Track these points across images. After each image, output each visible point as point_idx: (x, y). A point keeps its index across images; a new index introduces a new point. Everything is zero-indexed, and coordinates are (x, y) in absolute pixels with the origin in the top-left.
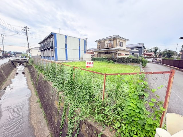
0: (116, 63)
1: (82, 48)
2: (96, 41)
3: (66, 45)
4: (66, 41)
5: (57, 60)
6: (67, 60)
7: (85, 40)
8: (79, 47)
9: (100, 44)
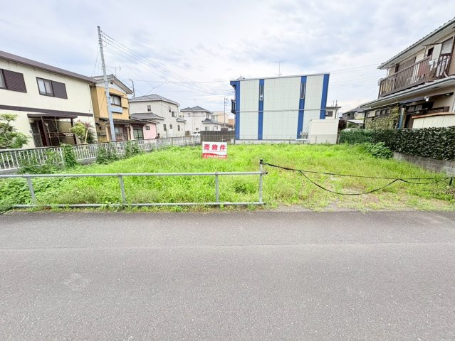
0: (397, 157)
1: (313, 102)
2: (381, 68)
3: (261, 103)
4: (262, 92)
5: (239, 139)
6: (260, 138)
7: (327, 77)
8: (302, 102)
9: (397, 70)
